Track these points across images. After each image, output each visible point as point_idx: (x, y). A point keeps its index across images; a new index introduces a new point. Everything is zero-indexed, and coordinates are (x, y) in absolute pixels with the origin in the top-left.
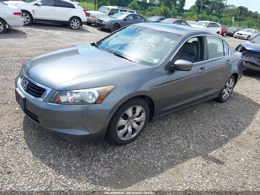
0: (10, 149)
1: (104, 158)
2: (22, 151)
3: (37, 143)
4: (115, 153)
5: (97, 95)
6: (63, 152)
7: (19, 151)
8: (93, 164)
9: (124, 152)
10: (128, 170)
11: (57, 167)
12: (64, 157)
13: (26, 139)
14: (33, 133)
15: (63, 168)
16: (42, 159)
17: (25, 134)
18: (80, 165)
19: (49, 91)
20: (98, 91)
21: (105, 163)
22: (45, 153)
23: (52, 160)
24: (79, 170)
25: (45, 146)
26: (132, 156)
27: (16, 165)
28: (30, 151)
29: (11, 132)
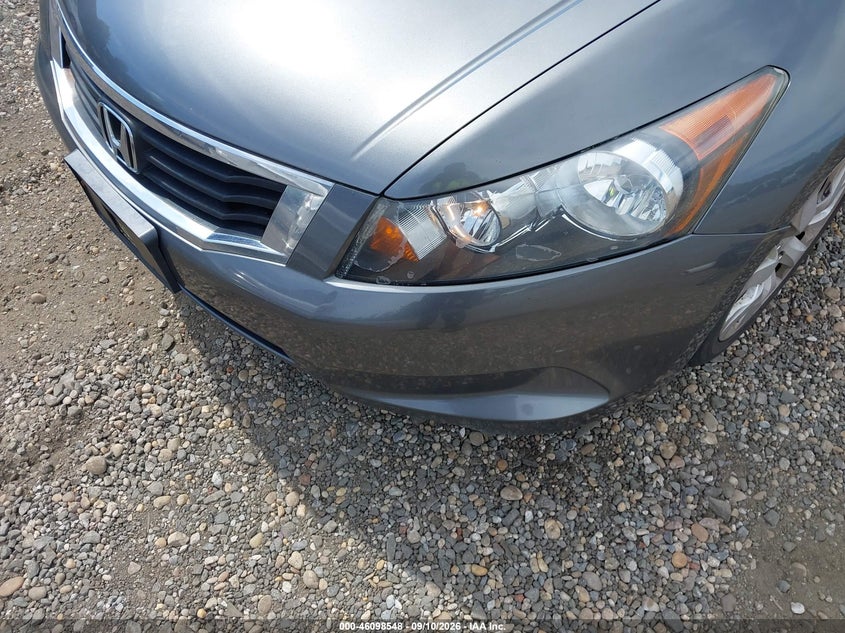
0: (180, 489)
1: (657, 451)
2: (244, 489)
3: (294, 414)
4: (697, 408)
5: (670, 180)
6: (445, 457)
7: (228, 487)
8: (622, 507)
9: (736, 389)
10: (808, 514)
11: (455, 570)
12: (462, 485)
13: (229, 402)
14: (246, 352)
15: (488, 567)
16: (359, 520)
17: (210, 366)
18: (565, 532)
19: (312, 195)
20: (675, 152)
21: (677, 487)
22: (358, 481)
23: (415, 525)
24: (569, 564)
25: (341, 428)
26: (784, 411)
27: (249, 589)
28: (283, 482)
29: (140, 366)
